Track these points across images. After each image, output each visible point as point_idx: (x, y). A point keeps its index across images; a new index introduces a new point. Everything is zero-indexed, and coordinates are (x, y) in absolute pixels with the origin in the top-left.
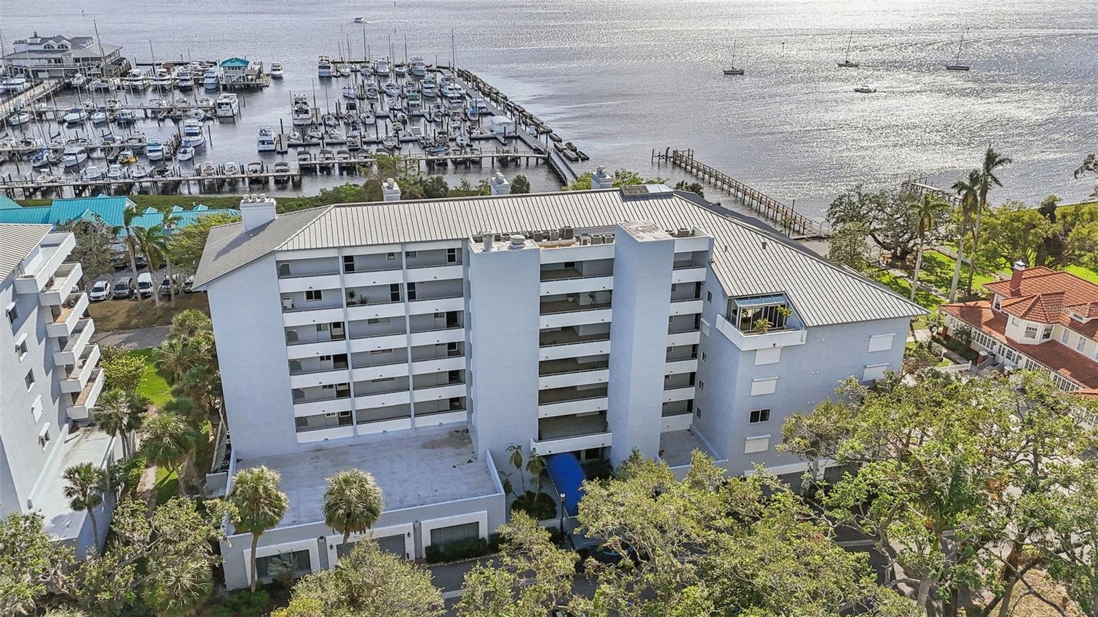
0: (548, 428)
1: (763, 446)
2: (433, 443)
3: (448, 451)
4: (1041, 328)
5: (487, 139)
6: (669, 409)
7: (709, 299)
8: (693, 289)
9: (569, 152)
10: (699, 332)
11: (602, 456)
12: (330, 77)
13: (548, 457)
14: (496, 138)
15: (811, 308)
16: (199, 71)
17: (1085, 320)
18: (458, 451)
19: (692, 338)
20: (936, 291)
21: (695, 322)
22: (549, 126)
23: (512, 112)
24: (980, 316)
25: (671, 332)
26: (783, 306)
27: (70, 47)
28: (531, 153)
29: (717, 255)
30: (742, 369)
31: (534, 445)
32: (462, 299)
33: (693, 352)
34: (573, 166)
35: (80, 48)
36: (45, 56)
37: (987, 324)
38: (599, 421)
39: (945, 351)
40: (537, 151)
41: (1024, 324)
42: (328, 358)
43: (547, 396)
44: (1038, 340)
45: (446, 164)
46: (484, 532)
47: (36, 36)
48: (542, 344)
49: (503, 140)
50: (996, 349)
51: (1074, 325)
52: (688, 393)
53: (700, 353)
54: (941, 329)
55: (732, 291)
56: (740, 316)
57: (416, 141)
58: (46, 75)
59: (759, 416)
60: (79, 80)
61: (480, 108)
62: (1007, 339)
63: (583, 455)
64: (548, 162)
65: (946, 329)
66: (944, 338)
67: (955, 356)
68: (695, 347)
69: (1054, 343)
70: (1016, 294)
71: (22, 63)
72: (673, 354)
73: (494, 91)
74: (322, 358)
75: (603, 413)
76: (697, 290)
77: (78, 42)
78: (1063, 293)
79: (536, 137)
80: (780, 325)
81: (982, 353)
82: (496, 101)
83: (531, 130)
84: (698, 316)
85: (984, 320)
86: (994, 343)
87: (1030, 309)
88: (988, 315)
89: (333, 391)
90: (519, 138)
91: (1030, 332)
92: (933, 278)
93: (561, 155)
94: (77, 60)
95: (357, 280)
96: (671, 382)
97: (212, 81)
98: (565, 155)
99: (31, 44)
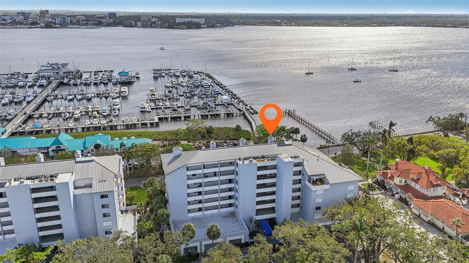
0: (259, 212)
1: (320, 217)
2: (225, 217)
3: (230, 219)
4: (403, 180)
5: (221, 105)
6: (293, 206)
7: (303, 175)
8: (299, 172)
9: (251, 110)
10: (300, 184)
11: (273, 220)
12: (158, 77)
13: (259, 220)
14: (224, 104)
15: (331, 178)
16: (109, 76)
17: (416, 178)
18: (233, 219)
19: (299, 186)
20: (376, 165)
21: (300, 181)
22: (243, 99)
23: (228, 93)
24: (387, 175)
25: (293, 184)
26: (324, 178)
27: (61, 68)
28: (238, 112)
29: (305, 163)
30: (313, 196)
31: (255, 217)
32: (234, 175)
33: (299, 190)
34: (253, 116)
35: (65, 68)
36: (52, 71)
37: (388, 178)
38: (273, 210)
39: (377, 186)
40: (240, 110)
41: (399, 179)
42: (197, 192)
43: (258, 203)
44: (403, 184)
45: (208, 116)
46: (243, 242)
47: (48, 63)
48: (257, 188)
49: (227, 105)
50: (391, 186)
51: (413, 180)
52: (298, 202)
53: (301, 190)
54: (376, 179)
55: (309, 174)
56: (312, 180)
57: (196, 106)
58: (53, 78)
59: (318, 208)
60: (66, 81)
61: (217, 91)
62: (394, 183)
63: (268, 220)
64: (244, 114)
65: (377, 179)
66: (377, 182)
67: (380, 188)
68: (300, 188)
69: (408, 184)
70: (397, 169)
71: (44, 74)
72: (294, 191)
73: (220, 83)
74: (195, 192)
75: (273, 208)
76: (300, 173)
77: (64, 65)
78: (410, 169)
79: (238, 104)
80: (323, 183)
81: (387, 187)
82: (222, 88)
83: (236, 101)
84: (300, 180)
85: (388, 177)
86: (391, 184)
87: (400, 174)
88: (389, 175)
89: (197, 202)
90: (232, 104)
91: (401, 182)
92: (376, 160)
93: (248, 111)
94: (64, 73)
95: (206, 171)
96: (294, 199)
97: (115, 80)
98: (249, 111)
99: (47, 67)
